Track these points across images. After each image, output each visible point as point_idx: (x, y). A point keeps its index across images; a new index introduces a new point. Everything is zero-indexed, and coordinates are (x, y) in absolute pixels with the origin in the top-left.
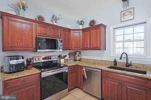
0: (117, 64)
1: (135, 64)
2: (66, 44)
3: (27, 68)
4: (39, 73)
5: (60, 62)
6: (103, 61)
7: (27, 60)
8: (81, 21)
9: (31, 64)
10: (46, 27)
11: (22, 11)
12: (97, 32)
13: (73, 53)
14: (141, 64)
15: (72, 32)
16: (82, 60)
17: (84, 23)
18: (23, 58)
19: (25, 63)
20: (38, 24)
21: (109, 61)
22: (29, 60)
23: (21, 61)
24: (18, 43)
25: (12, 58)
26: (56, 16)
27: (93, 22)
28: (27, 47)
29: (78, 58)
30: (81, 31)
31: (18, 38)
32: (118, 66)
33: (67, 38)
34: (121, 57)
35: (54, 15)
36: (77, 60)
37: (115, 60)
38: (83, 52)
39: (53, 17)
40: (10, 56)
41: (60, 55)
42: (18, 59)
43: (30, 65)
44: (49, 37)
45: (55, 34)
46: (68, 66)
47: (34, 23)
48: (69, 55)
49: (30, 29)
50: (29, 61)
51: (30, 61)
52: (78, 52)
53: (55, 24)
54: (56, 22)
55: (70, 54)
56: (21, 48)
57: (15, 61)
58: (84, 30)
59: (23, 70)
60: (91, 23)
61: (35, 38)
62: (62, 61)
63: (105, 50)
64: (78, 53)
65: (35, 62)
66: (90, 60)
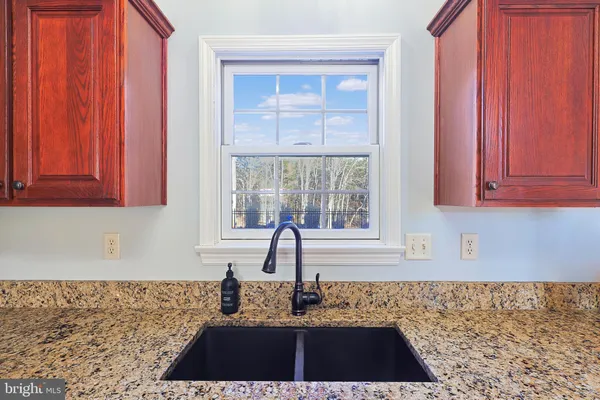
0: (243, 300)
1: (334, 288)
6: (141, 288)
12: (76, 44)
14: (361, 286)
21: (188, 285)
32: (247, 311)
37: (230, 273)
63: (164, 202)
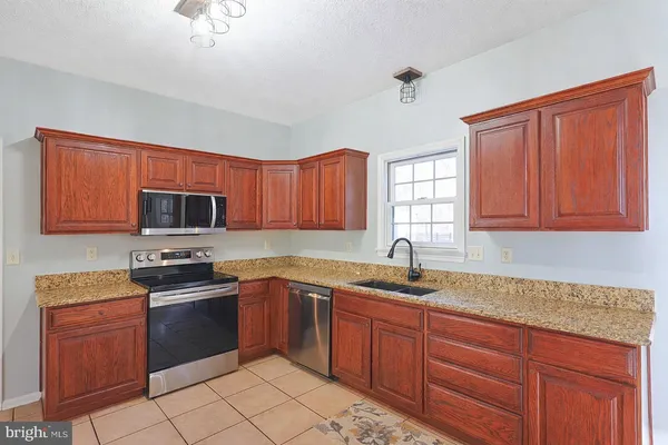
2: (242, 210)
4: (142, 296)
10: (174, 161)
15: (265, 169)
20: (146, 153)
24: (87, 211)
28: (113, 222)
30: (295, 168)
31: (85, 196)
33: (246, 189)
34: (393, 250)
44: (182, 190)
45: (201, 180)
46: (241, 279)
47: (133, 152)
49: (122, 168)
58: (304, 164)
61: (136, 193)
63: (365, 229)
65: (136, 265)
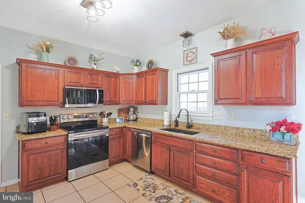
2: (111, 96)
3: (50, 130)
4: (65, 135)
5: (102, 122)
7: (51, 118)
8: (137, 61)
9: (56, 123)
10: (80, 73)
11: (45, 54)
12: (153, 79)
13: (124, 109)
14: (202, 125)
15: (121, 77)
16: (139, 120)
17: (140, 63)
18: (45, 116)
19: (48, 123)
20: (67, 70)
22: (53, 118)
23: (42, 119)
24: (40, 96)
25: (31, 115)
26: (94, 56)
27: (151, 63)
28: (51, 101)
29: (131, 117)
30: (135, 77)
32: (179, 127)
33: (112, 86)
34: (179, 114)
35: (92, 55)
36: (130, 121)
37: (176, 119)
38: (141, 108)
39: (90, 58)
40: (29, 113)
41: (102, 113)
42: (39, 116)
43: (55, 125)
44: (83, 87)
45: (92, 82)
46: (110, 127)
47: (61, 69)
48: (118, 112)
49: (56, 77)
50: (53, 120)
51: (55, 120)
52: (131, 107)
53: (95, 67)
54: (95, 64)
55: (120, 111)
56: (43, 103)
57: (35, 119)
58: (139, 75)
59: (45, 131)
60: (148, 65)
61: (62, 88)
62: (105, 120)
63: (167, 104)
64: (132, 109)
65: (62, 121)
66: (149, 119)
